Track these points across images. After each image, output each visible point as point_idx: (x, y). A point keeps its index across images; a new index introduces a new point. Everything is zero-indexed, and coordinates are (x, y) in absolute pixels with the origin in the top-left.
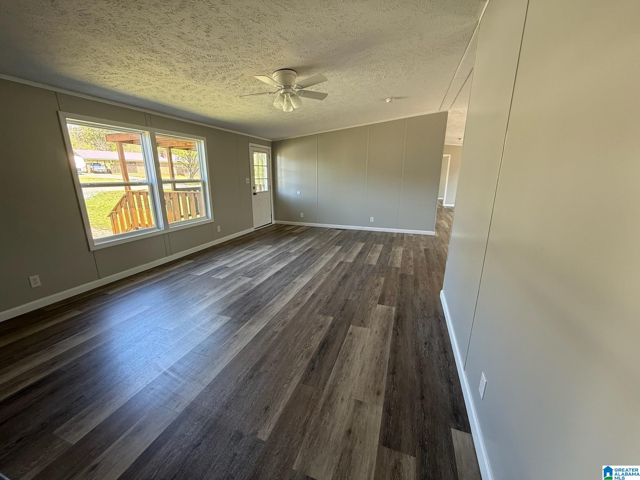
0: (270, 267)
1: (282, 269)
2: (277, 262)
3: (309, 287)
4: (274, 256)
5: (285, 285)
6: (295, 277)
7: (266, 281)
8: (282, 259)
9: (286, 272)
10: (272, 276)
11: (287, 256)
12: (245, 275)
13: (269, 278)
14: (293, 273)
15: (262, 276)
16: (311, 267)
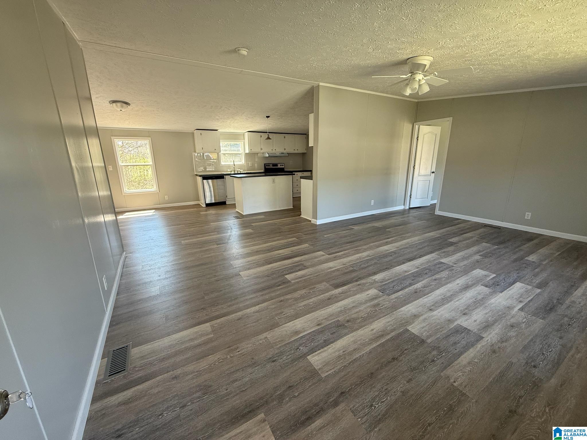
0: (418, 269)
1: (404, 263)
2: (408, 275)
3: (387, 243)
4: (410, 288)
5: (407, 248)
6: (395, 252)
7: (424, 255)
8: (398, 279)
9: (401, 258)
10: (417, 258)
11: (387, 282)
12: (450, 266)
13: (420, 257)
14: (394, 256)
15: (429, 261)
16: (370, 257)
